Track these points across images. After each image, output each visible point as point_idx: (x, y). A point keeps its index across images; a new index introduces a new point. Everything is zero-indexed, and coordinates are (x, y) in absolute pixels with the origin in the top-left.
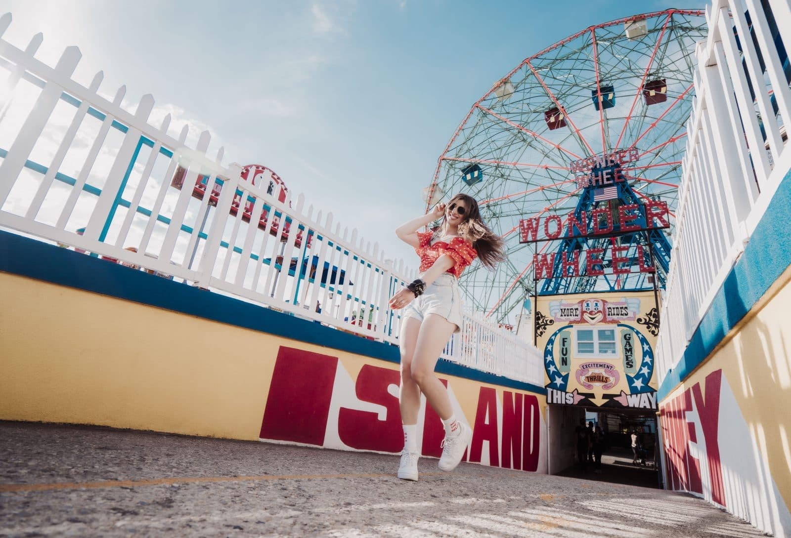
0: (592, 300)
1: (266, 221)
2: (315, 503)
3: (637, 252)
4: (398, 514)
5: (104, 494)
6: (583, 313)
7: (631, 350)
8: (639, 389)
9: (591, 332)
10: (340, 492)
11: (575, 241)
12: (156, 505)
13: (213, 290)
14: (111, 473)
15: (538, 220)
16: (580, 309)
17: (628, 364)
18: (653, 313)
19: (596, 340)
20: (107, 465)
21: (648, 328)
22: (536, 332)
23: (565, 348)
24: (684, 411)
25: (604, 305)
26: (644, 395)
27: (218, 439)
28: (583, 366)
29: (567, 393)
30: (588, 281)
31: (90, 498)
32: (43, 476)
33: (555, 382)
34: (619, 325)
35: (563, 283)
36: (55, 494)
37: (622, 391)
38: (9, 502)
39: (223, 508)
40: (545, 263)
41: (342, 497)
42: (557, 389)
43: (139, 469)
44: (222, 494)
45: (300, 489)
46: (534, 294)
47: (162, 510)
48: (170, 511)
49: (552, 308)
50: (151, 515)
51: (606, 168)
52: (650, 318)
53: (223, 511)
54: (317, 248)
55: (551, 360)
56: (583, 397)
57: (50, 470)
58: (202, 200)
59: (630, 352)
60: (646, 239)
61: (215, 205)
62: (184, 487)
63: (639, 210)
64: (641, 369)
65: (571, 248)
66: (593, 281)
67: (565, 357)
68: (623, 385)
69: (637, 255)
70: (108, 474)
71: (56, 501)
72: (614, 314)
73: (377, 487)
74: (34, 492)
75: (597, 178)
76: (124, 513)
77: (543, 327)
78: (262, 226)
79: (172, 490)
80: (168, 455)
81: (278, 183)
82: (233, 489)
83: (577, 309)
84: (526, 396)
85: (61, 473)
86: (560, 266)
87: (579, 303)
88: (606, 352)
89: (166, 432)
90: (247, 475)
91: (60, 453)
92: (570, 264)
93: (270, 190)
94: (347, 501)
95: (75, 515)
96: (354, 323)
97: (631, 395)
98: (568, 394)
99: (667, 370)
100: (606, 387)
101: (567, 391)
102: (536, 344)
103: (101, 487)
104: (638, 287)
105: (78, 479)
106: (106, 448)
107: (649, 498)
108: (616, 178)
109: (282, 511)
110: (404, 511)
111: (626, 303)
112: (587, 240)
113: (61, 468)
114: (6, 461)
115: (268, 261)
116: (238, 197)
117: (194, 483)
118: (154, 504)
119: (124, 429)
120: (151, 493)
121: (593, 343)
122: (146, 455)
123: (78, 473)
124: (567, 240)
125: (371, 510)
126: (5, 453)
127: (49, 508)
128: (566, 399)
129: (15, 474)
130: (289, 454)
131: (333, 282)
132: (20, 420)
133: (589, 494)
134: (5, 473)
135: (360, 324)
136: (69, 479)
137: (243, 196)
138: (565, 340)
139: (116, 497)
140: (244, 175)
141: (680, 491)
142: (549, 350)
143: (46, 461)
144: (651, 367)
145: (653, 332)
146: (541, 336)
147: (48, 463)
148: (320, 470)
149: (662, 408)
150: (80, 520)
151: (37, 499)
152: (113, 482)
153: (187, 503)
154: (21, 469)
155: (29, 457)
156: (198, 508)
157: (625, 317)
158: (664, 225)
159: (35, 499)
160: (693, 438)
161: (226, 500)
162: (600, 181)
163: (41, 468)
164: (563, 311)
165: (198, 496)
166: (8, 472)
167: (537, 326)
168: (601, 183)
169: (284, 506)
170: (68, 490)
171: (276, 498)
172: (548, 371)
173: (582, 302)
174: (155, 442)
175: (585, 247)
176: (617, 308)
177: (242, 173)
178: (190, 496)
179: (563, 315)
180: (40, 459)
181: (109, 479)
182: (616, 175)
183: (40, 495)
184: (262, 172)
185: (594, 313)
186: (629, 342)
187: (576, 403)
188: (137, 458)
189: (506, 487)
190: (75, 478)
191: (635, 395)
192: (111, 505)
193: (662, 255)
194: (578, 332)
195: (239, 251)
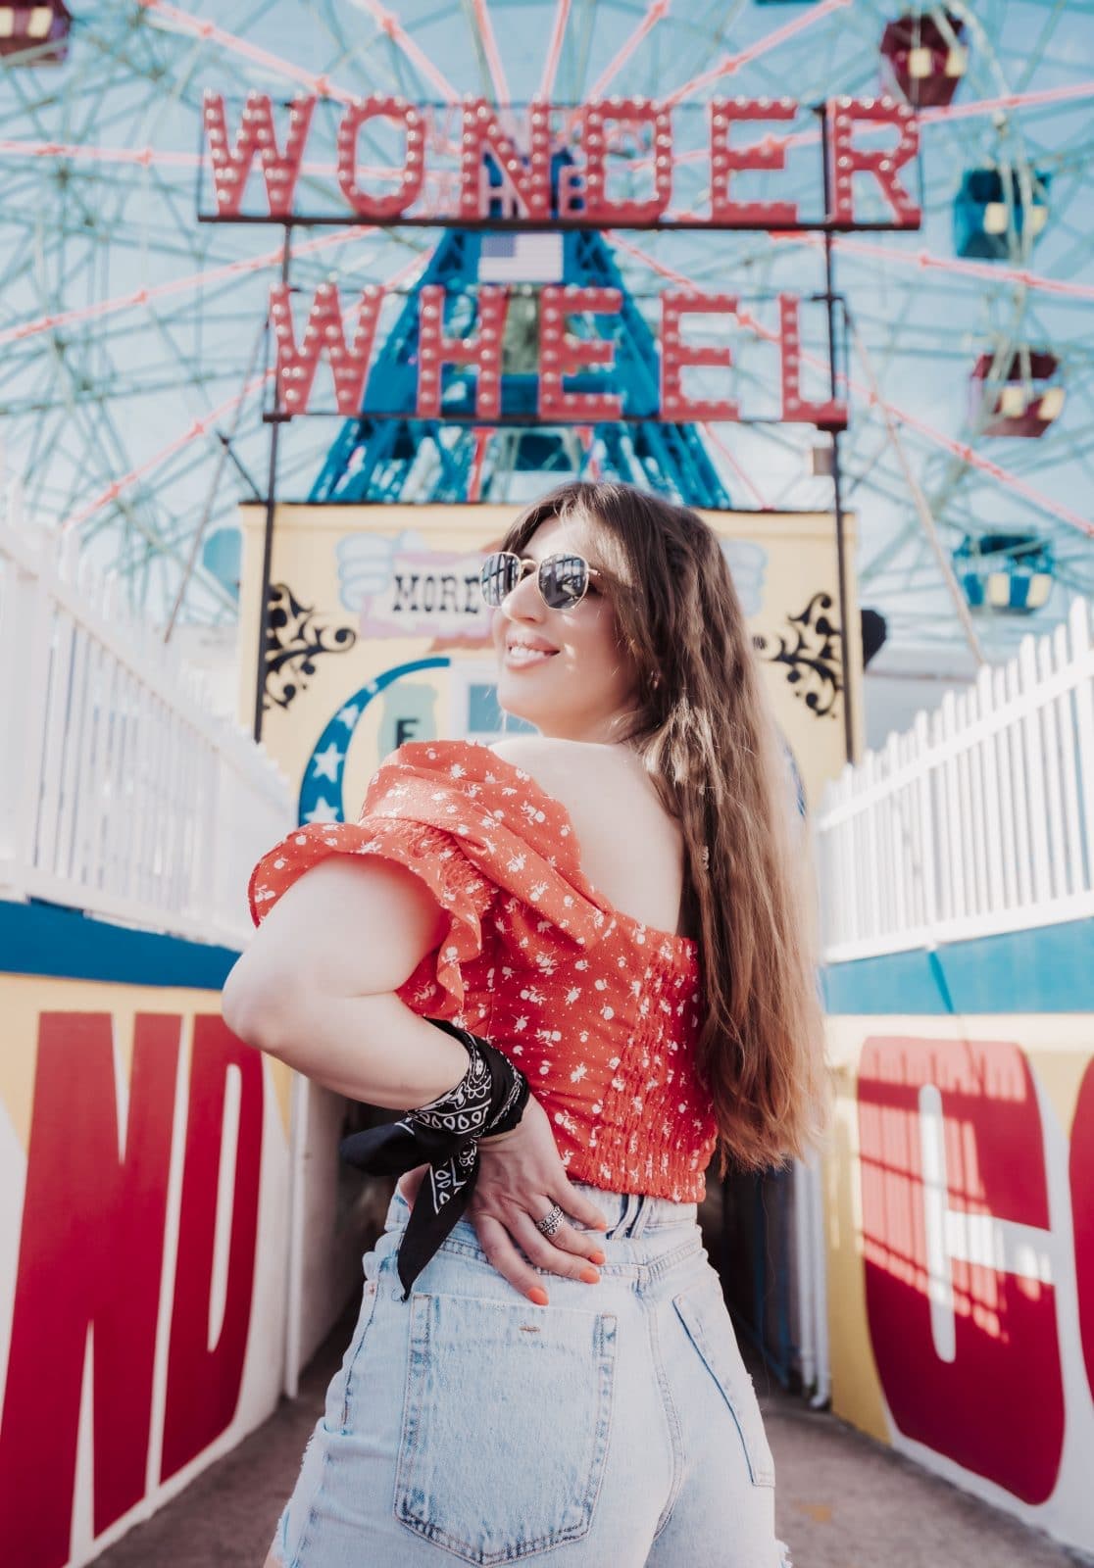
18: (818, 612)
22: (262, 688)
40: (330, 332)
46: (265, 495)
49: (349, 571)
77: (298, 660)
102: (258, 737)
138: (411, 731)
142: (324, 778)
146: (284, 704)
164: (407, 583)
167: (271, 655)
179: (406, 605)
194: (475, 690)
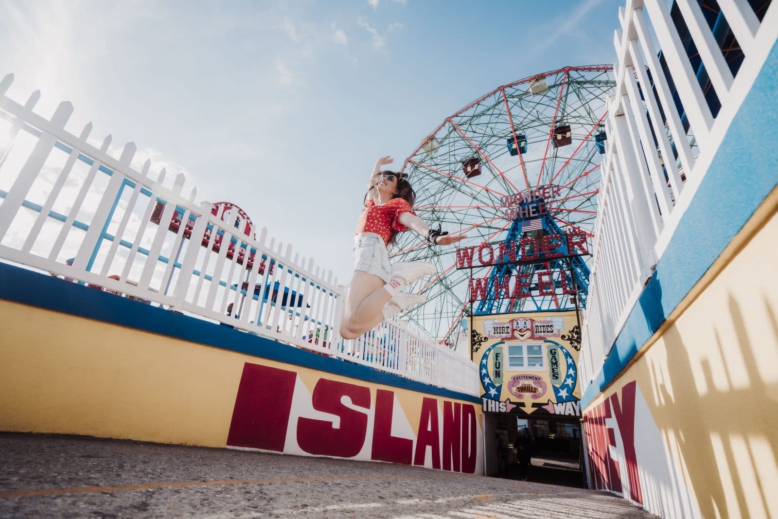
0: (521, 319)
1: (233, 251)
2: (275, 505)
3: (560, 276)
4: (349, 515)
5: (86, 499)
6: (513, 330)
7: (556, 363)
8: (564, 398)
9: (521, 347)
10: (297, 495)
11: (505, 267)
12: (133, 509)
13: (186, 313)
14: (94, 480)
15: (472, 249)
16: (510, 327)
17: (554, 376)
18: (575, 330)
19: (525, 354)
20: (89, 472)
21: (571, 343)
22: (472, 348)
23: (498, 362)
24: (604, 418)
25: (532, 323)
26: (569, 404)
27: (189, 447)
28: (514, 378)
29: (501, 402)
31: (74, 503)
32: (32, 483)
33: (489, 393)
34: (545, 342)
35: (496, 304)
36: (42, 500)
37: (549, 400)
39: (193, 511)
40: (479, 286)
41: (299, 499)
42: (492, 399)
43: (118, 475)
44: (192, 497)
45: (262, 493)
46: (470, 314)
47: (138, 513)
48: (145, 514)
49: (486, 327)
51: (532, 202)
52: (572, 335)
53: (193, 514)
54: (278, 274)
55: (486, 373)
56: (515, 406)
57: (39, 477)
58: (177, 233)
59: (555, 366)
60: (568, 265)
61: (189, 238)
62: (159, 491)
63: (561, 239)
64: (565, 381)
65: (502, 273)
66: (522, 302)
67: (498, 370)
68: (550, 395)
69: (560, 279)
70: (90, 480)
71: (43, 506)
72: (541, 332)
73: (331, 490)
74: (23, 498)
75: (524, 212)
76: (104, 517)
77: (478, 343)
78: (230, 256)
79: (147, 495)
80: (144, 462)
81: (244, 218)
82: (202, 493)
83: (508, 327)
84: (464, 405)
85: (48, 480)
86: (493, 289)
87: (510, 322)
88: (534, 365)
89: (143, 440)
90: (215, 480)
91: (47, 461)
92: (502, 288)
93: (237, 225)
94: (304, 503)
96: (310, 341)
97: (557, 404)
98: (501, 404)
99: (589, 381)
100: (534, 397)
101: (500, 400)
102: (472, 359)
103: (84, 493)
104: (562, 307)
105: (64, 485)
106: (89, 457)
107: (575, 497)
108: (541, 212)
109: (245, 513)
110: (354, 512)
111: (551, 322)
112: (516, 266)
113: (48, 475)
115: (235, 287)
116: (209, 231)
117: (167, 488)
118: (131, 508)
119: (105, 438)
120: (128, 497)
121: (522, 357)
122: (125, 462)
123: (63, 480)
124: (499, 266)
125: (325, 511)
128: (499, 407)
129: (7, 481)
130: (252, 460)
131: (292, 305)
132: (12, 431)
133: (521, 494)
135: (317, 342)
136: (55, 486)
137: (213, 230)
138: (498, 355)
139: (97, 501)
140: (214, 212)
141: (603, 490)
142: (484, 364)
143: (35, 468)
144: (575, 379)
145: (576, 347)
146: (476, 351)
147: (37, 471)
148: (280, 474)
149: (585, 415)
151: (27, 504)
152: (95, 488)
153: (161, 506)
154: (12, 477)
155: (20, 466)
156: (170, 511)
157: (550, 334)
158: (583, 252)
159: (24, 504)
160: (613, 443)
161: (196, 504)
162: (527, 214)
163: (31, 476)
164: (496, 329)
165: (170, 500)
167: (473, 342)
168: (527, 216)
169: (247, 508)
170: (53, 496)
171: (240, 501)
172: (483, 383)
173: (512, 321)
174: (133, 450)
175: (515, 272)
176: (544, 326)
177: (213, 209)
178: (163, 500)
179: (496, 333)
180: (30, 467)
181: (91, 485)
182: (540, 209)
183: (29, 500)
184: (230, 208)
185: (523, 331)
186: (555, 357)
187: (508, 411)
188: (117, 464)
189: (446, 488)
190: (60, 484)
191: (561, 404)
192: (92, 509)
193: (582, 278)
194: (510, 347)
195: (209, 278)
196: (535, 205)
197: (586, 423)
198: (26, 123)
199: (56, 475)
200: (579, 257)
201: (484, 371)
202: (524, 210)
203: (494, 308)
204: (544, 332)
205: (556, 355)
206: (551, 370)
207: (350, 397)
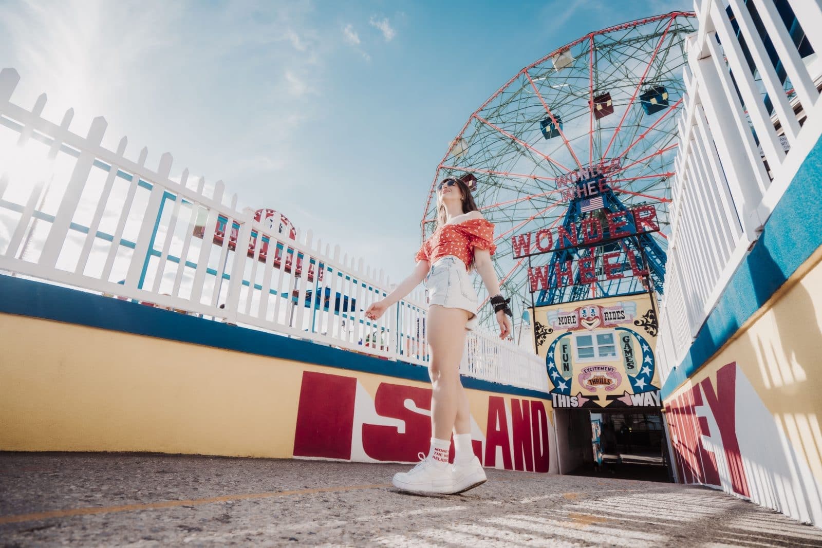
0: (588, 307)
1: (280, 259)
2: (357, 513)
3: (628, 258)
5: (169, 513)
6: (580, 319)
7: (630, 351)
8: (642, 388)
9: (589, 337)
10: (377, 501)
11: (565, 252)
12: (216, 521)
13: (240, 325)
14: (172, 494)
15: (529, 235)
16: (577, 316)
17: (629, 365)
18: (650, 314)
19: (595, 345)
20: (167, 486)
21: (646, 329)
22: (536, 342)
23: (565, 354)
24: (693, 407)
25: (600, 310)
26: (648, 394)
28: (585, 370)
29: (572, 396)
30: (582, 289)
31: (158, 518)
32: (115, 499)
33: (559, 387)
34: (616, 329)
35: (557, 293)
36: (128, 515)
37: (625, 391)
38: (90, 524)
39: (276, 522)
40: (540, 275)
41: (380, 505)
42: (562, 394)
43: (195, 489)
44: (273, 508)
45: (340, 500)
46: (531, 306)
47: (222, 525)
48: (229, 527)
49: (550, 318)
50: (213, 531)
51: (590, 179)
52: (646, 320)
53: (276, 524)
54: (328, 279)
55: (553, 366)
56: (588, 400)
57: (121, 493)
58: (222, 246)
59: (630, 354)
60: (636, 245)
61: (234, 250)
62: (238, 503)
63: (626, 216)
64: (642, 369)
65: (562, 259)
66: (586, 289)
67: (566, 363)
68: (626, 386)
69: (628, 261)
70: (169, 495)
71: (130, 521)
72: (611, 319)
74: (109, 514)
75: (582, 190)
76: (190, 530)
77: (542, 336)
78: (277, 265)
79: (226, 507)
80: (217, 475)
81: (286, 224)
82: (281, 503)
83: (575, 316)
84: (533, 402)
85: (129, 496)
86: (553, 277)
87: (575, 311)
88: (606, 355)
90: (290, 490)
91: (126, 478)
92: (564, 274)
94: (386, 509)
95: (148, 534)
96: (367, 345)
97: (634, 395)
98: (572, 398)
99: (671, 368)
100: (608, 389)
101: (571, 395)
102: (537, 353)
103: (166, 507)
104: (632, 291)
105: (145, 500)
106: (164, 472)
107: (669, 492)
108: (601, 189)
109: (329, 522)
111: (622, 307)
112: (577, 250)
113: (129, 491)
114: (82, 487)
115: (285, 295)
116: (253, 239)
117: (245, 500)
118: (214, 520)
120: (209, 510)
121: (592, 348)
122: (198, 476)
123: (144, 495)
124: (558, 253)
125: (410, 517)
126: (82, 480)
127: (124, 527)
128: (571, 402)
129: (92, 498)
131: (345, 309)
132: (89, 451)
133: (609, 491)
134: (83, 498)
135: (374, 346)
136: (137, 501)
137: (257, 237)
138: (565, 347)
139: (180, 514)
140: (258, 218)
141: (694, 483)
142: (550, 357)
143: (116, 485)
144: (652, 367)
145: (651, 333)
146: (541, 344)
147: (118, 487)
148: (353, 482)
149: (668, 405)
150: (152, 538)
151: (114, 520)
152: (175, 502)
153: (243, 518)
154: (96, 494)
155: (102, 483)
156: (253, 522)
157: (622, 320)
158: (653, 228)
159: (111, 520)
160: (706, 431)
161: (278, 514)
162: (586, 192)
163: (113, 492)
164: (561, 319)
165: (251, 511)
166: (86, 496)
167: (537, 335)
168: (586, 195)
169: (329, 517)
170: (137, 511)
171: (321, 510)
172: (551, 378)
173: (578, 310)
174: (204, 464)
175: (576, 257)
176: (614, 312)
177: (255, 217)
178: (243, 512)
179: (561, 323)
180: (110, 484)
181: (171, 499)
182: (600, 186)
183: (115, 516)
184: (272, 215)
185: (591, 319)
187: (581, 405)
188: (192, 479)
189: (529, 488)
190: (142, 499)
191: (639, 395)
192: (177, 523)
193: (652, 258)
194: (578, 338)
195: (258, 287)
196: (594, 182)
197: (669, 414)
198: (64, 144)
199: (137, 490)
200: (647, 234)
201: (551, 365)
202: (582, 188)
203: (556, 297)
204: (615, 319)
205: (629, 343)
206: (626, 359)
207: (414, 400)
